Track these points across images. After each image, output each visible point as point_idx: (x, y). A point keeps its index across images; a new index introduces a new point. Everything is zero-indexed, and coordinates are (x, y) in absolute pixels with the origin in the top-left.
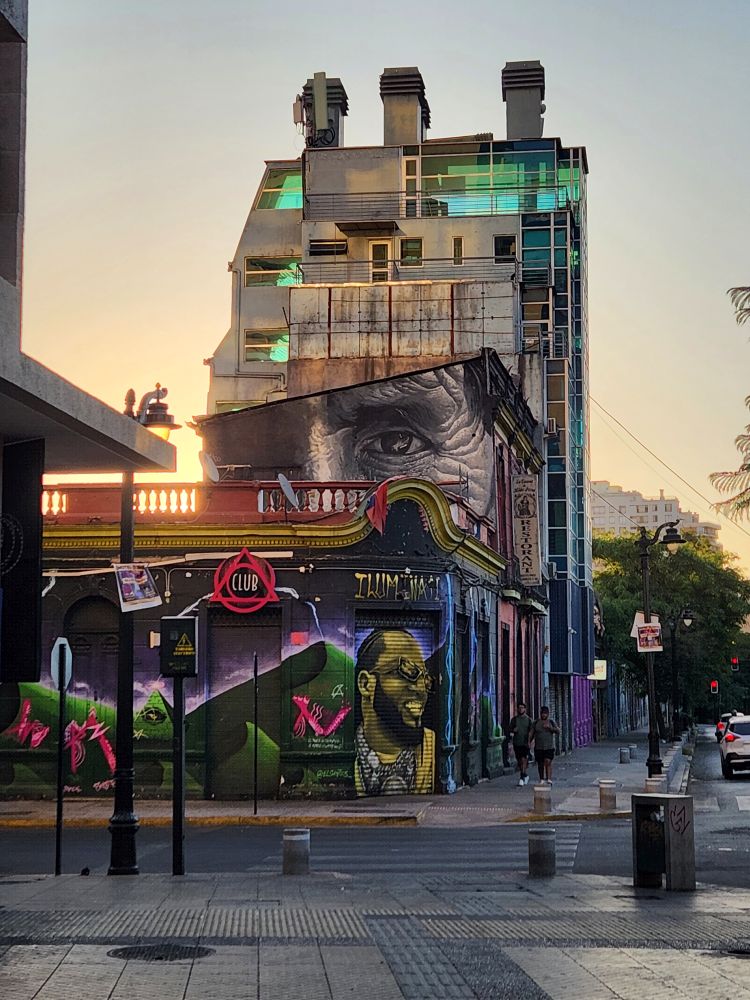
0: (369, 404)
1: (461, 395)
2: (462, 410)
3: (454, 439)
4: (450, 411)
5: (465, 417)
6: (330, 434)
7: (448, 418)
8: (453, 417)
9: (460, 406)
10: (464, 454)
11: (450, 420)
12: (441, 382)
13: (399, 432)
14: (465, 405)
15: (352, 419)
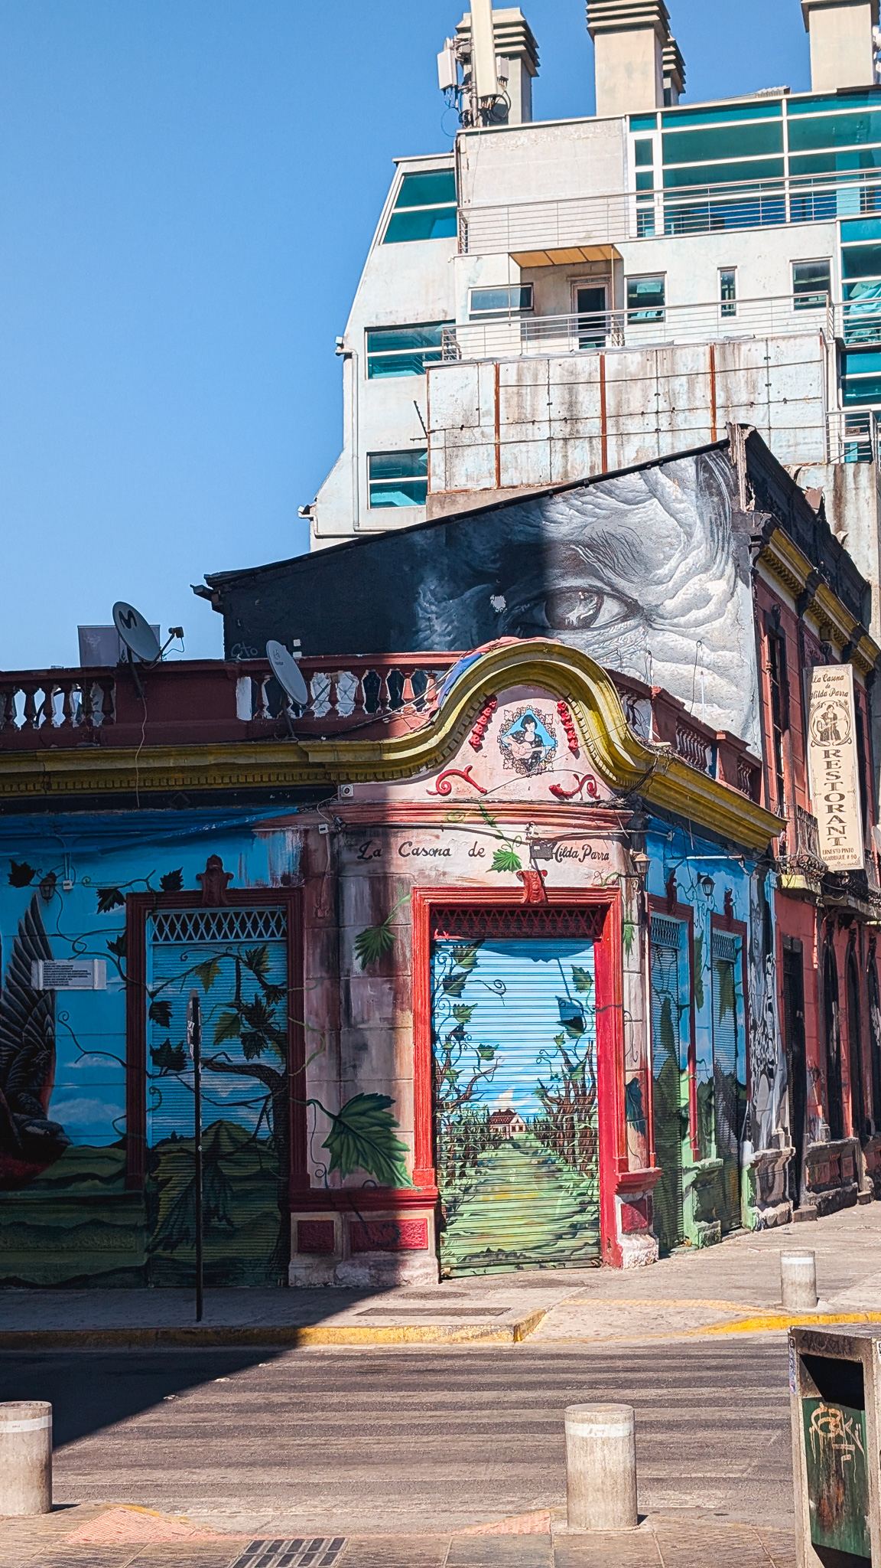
0: (521, 538)
1: (691, 515)
2: (694, 541)
3: (681, 596)
4: (671, 544)
5: (699, 555)
6: (451, 597)
7: (668, 558)
8: (677, 555)
9: (690, 535)
10: (699, 624)
11: (673, 563)
12: (653, 492)
13: (577, 589)
14: (699, 533)
15: (491, 568)
